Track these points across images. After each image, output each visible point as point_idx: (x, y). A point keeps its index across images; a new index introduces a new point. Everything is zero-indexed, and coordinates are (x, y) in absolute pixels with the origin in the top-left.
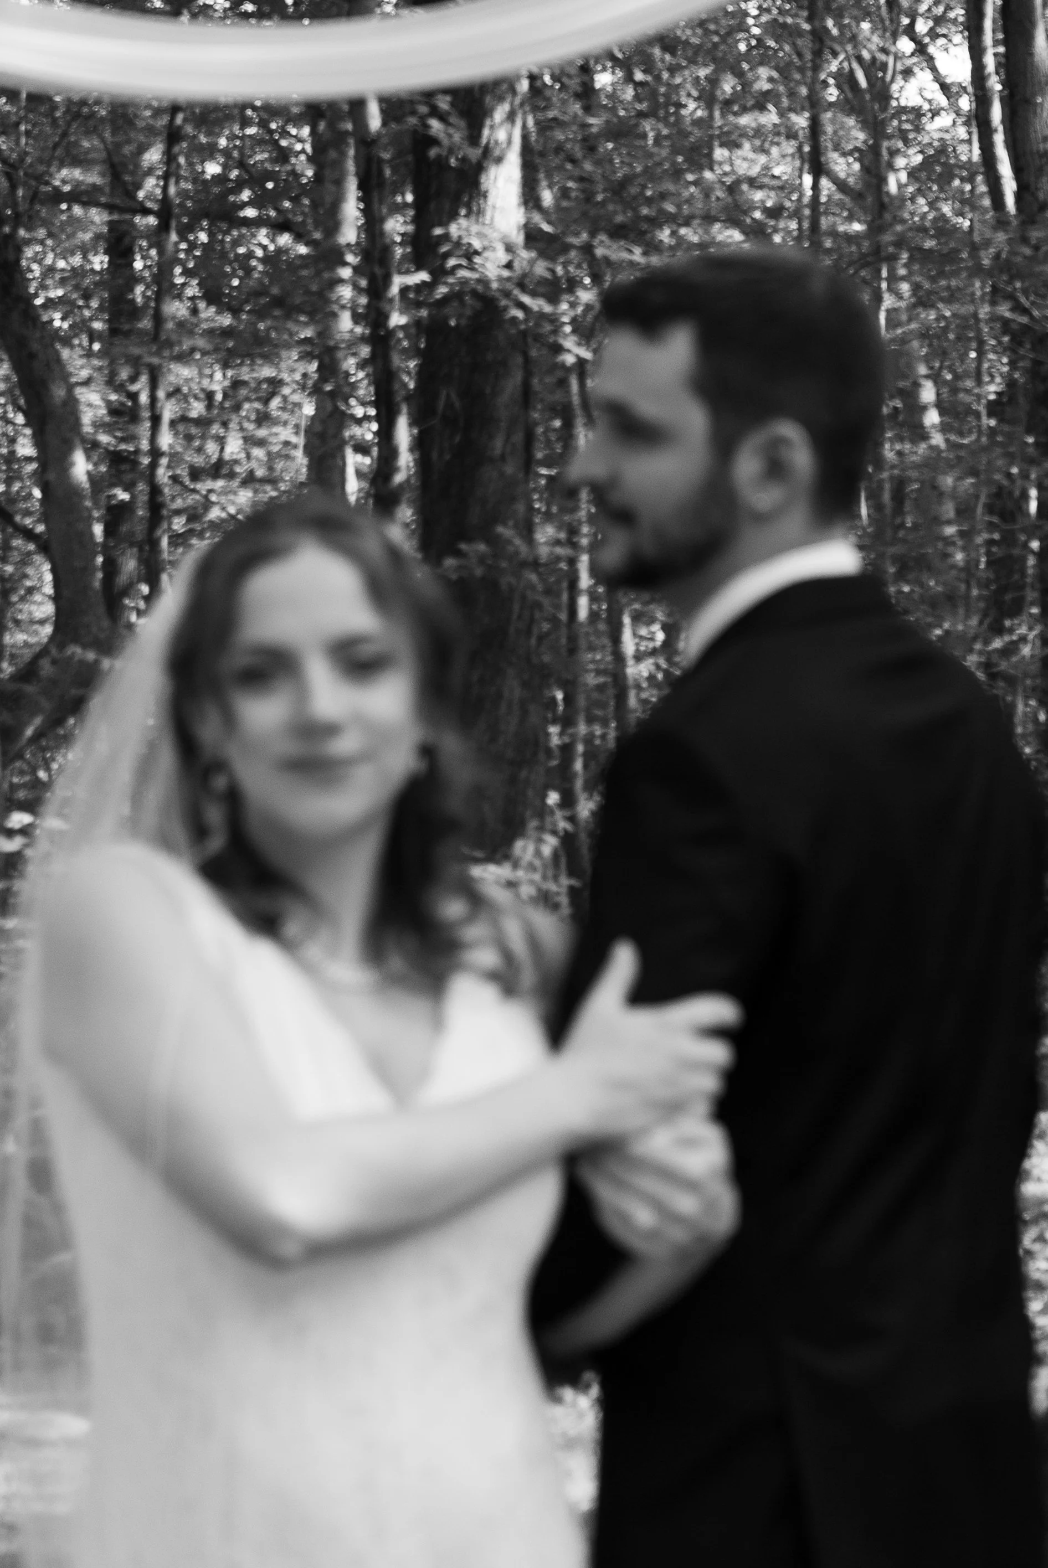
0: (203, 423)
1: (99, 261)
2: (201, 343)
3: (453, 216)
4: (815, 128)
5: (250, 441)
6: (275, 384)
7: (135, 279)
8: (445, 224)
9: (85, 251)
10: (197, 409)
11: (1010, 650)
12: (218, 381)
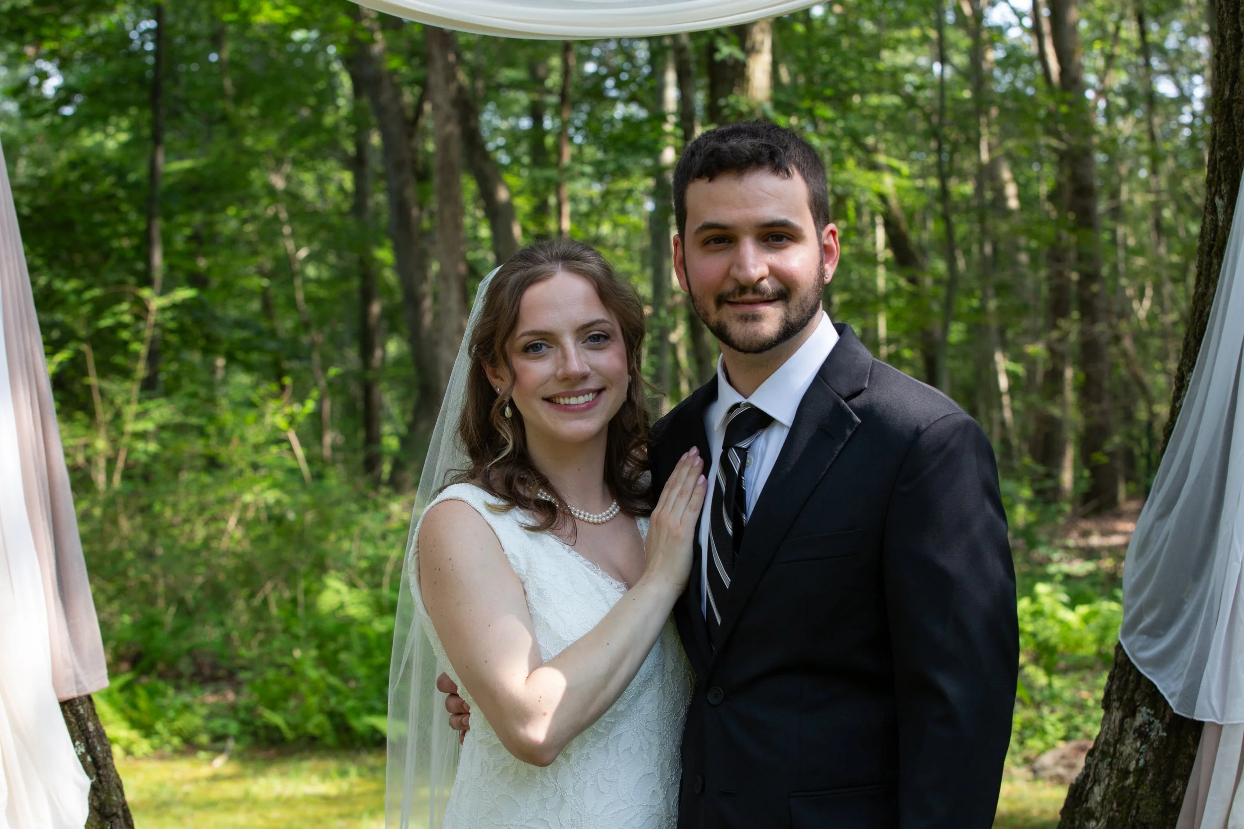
0: (587, 215)
1: (525, 123)
2: (588, 169)
3: (731, 92)
4: (941, 39)
5: (616, 225)
6: (630, 192)
7: (545, 133)
8: (726, 96)
9: (518, 116)
10: (584, 207)
11: (1062, 339)
12: (596, 189)
